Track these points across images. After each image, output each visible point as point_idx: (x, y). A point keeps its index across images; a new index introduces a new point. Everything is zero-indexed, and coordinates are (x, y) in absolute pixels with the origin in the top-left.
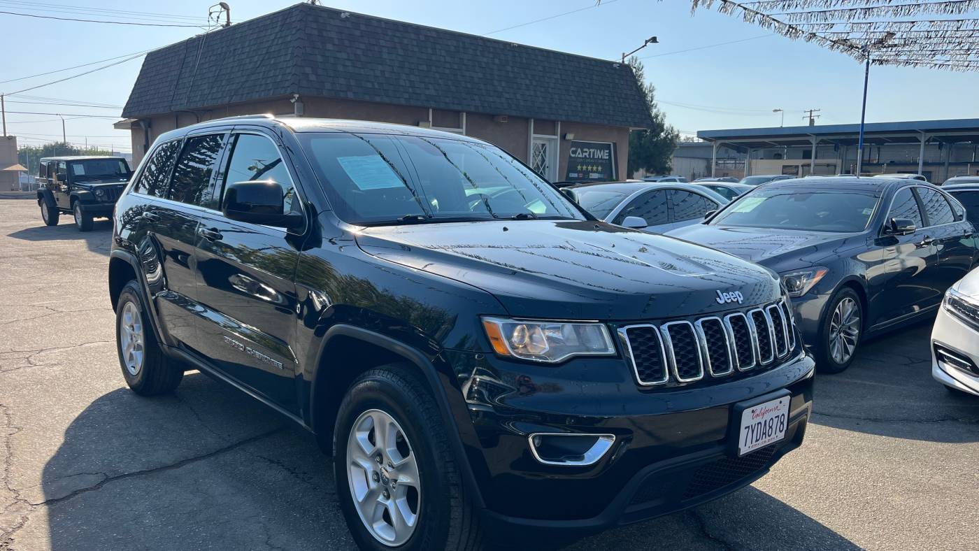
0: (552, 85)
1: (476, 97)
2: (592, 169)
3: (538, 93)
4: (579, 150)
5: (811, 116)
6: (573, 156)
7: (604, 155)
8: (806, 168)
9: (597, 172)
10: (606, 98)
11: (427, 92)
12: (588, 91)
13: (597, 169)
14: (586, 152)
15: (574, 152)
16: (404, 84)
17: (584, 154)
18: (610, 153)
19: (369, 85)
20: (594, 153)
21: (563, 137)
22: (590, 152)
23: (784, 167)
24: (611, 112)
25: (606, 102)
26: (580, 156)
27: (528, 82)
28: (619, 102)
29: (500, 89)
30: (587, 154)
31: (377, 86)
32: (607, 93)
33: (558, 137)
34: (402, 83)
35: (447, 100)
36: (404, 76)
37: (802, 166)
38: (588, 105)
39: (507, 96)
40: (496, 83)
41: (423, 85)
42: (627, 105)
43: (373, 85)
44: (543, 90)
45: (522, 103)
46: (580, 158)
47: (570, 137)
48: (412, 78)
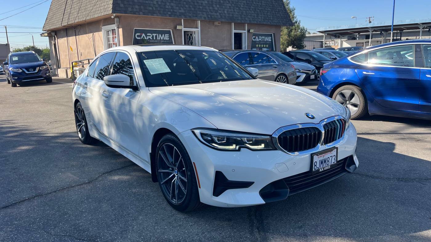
0: (242, 6)
1: (204, 13)
2: (263, 46)
3: (235, 10)
4: (257, 37)
5: (370, 20)
6: (254, 40)
7: (269, 39)
8: (367, 43)
9: (266, 47)
10: (269, 12)
11: (180, 11)
12: (260, 9)
13: (266, 46)
14: (260, 38)
15: (254, 38)
16: (168, 8)
17: (259, 39)
18: (272, 38)
19: (151, 8)
20: (264, 38)
21: (249, 31)
22: (262, 38)
23: (357, 43)
24: (272, 19)
25: (269, 14)
26: (258, 40)
27: (230, 5)
28: (275, 13)
29: (216, 9)
30: (261, 39)
31: (154, 9)
32: (269, 9)
33: (246, 31)
34: (167, 7)
35: (190, 15)
36: (168, 4)
37: (365, 43)
38: (260, 15)
39: (220, 12)
40: (214, 6)
41: (178, 8)
42: (279, 15)
43: (153, 8)
44: (237, 8)
45: (227, 15)
46: (257, 41)
47: (252, 31)
48: (172, 4)
